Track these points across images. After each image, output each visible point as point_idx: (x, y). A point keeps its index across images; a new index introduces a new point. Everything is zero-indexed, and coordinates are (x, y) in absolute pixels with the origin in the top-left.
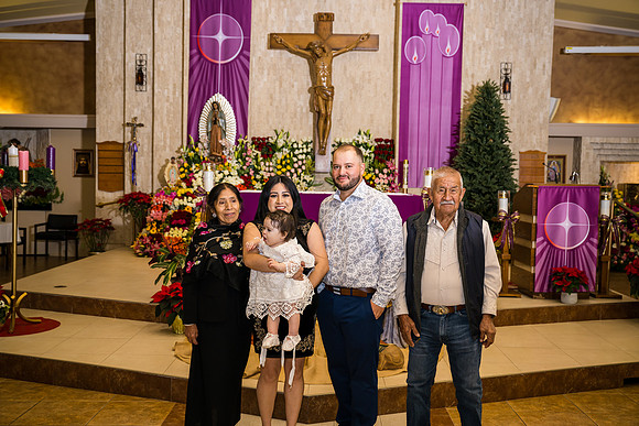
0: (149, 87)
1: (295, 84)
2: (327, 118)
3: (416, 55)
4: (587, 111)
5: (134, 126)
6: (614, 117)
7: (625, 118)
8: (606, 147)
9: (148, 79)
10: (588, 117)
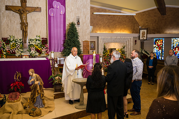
1: (16, 21)
2: (26, 32)
3: (52, 14)
4: (100, 30)
6: (107, 31)
7: (109, 32)
8: (105, 39)
10: (100, 31)
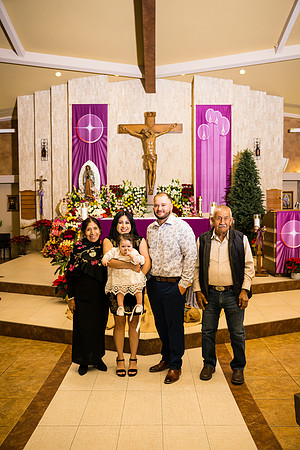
0: (49, 158)
1: (135, 153)
2: (154, 173)
3: (204, 135)
5: (41, 181)
9: (48, 153)
